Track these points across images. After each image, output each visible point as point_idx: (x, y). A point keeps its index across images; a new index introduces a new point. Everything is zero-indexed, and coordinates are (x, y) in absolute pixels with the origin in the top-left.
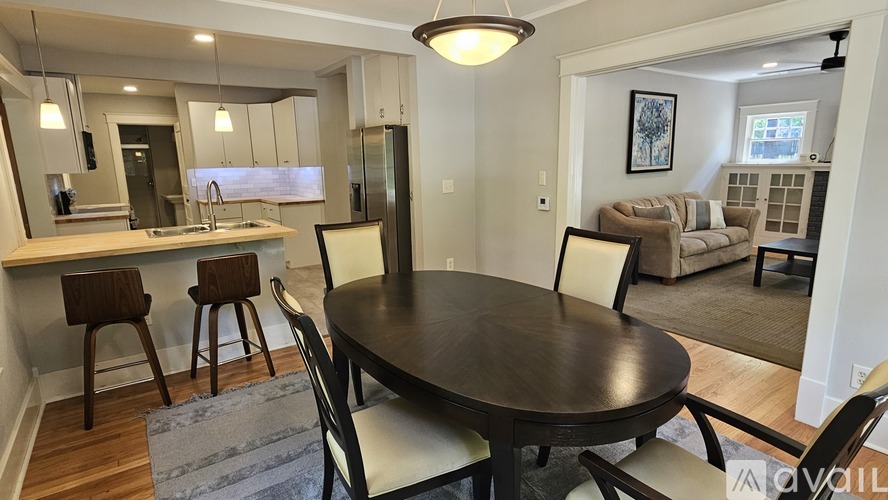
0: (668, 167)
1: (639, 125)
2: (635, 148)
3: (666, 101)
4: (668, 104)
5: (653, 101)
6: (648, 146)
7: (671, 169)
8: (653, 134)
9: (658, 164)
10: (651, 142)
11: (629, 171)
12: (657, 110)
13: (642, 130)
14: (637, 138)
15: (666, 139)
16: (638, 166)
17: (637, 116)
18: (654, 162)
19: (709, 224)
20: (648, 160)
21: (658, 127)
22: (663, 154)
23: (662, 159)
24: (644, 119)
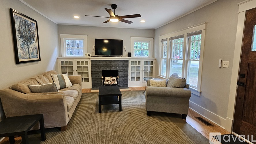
0: (38, 59)
1: (19, 33)
2: (19, 47)
3: (32, 23)
4: (33, 25)
5: (25, 20)
6: (26, 47)
7: (40, 60)
8: (28, 40)
9: (33, 57)
10: (28, 45)
11: (17, 62)
12: (28, 27)
13: (21, 37)
14: (19, 41)
15: (35, 44)
16: (23, 58)
17: (17, 27)
18: (31, 56)
19: (66, 85)
20: (28, 55)
21: (30, 37)
22: (35, 51)
23: (35, 54)
24: (21, 30)
